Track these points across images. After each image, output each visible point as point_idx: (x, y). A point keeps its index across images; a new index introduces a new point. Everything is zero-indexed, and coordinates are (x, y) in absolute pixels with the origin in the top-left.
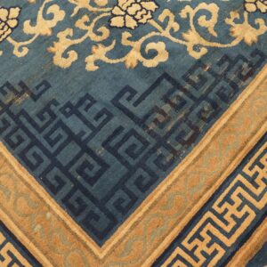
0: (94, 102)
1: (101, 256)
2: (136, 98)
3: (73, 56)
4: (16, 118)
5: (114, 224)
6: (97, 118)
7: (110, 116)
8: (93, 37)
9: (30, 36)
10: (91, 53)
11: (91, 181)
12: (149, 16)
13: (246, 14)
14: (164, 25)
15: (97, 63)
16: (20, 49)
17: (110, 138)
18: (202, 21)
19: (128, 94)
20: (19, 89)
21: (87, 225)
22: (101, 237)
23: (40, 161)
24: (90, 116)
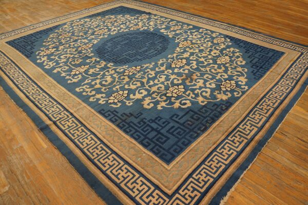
0: (161, 118)
1: (169, 169)
2: (179, 117)
3: (152, 105)
4: (128, 124)
5: (173, 157)
6: (164, 123)
7: (169, 123)
8: (159, 99)
9: (133, 99)
10: (159, 104)
11: (163, 143)
12: (182, 93)
13: (222, 92)
14: (188, 95)
15: (162, 107)
16: (129, 103)
17: (169, 130)
18: (204, 94)
19: (176, 116)
20: (130, 115)
21: (161, 157)
22: (168, 162)
23: (145, 132)
24: (160, 123)
